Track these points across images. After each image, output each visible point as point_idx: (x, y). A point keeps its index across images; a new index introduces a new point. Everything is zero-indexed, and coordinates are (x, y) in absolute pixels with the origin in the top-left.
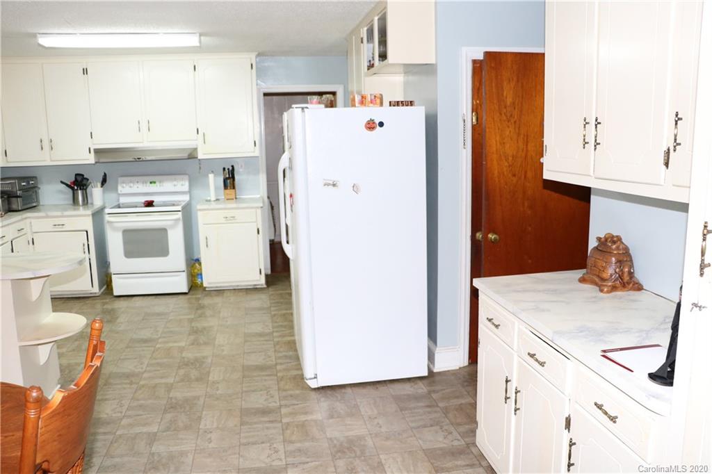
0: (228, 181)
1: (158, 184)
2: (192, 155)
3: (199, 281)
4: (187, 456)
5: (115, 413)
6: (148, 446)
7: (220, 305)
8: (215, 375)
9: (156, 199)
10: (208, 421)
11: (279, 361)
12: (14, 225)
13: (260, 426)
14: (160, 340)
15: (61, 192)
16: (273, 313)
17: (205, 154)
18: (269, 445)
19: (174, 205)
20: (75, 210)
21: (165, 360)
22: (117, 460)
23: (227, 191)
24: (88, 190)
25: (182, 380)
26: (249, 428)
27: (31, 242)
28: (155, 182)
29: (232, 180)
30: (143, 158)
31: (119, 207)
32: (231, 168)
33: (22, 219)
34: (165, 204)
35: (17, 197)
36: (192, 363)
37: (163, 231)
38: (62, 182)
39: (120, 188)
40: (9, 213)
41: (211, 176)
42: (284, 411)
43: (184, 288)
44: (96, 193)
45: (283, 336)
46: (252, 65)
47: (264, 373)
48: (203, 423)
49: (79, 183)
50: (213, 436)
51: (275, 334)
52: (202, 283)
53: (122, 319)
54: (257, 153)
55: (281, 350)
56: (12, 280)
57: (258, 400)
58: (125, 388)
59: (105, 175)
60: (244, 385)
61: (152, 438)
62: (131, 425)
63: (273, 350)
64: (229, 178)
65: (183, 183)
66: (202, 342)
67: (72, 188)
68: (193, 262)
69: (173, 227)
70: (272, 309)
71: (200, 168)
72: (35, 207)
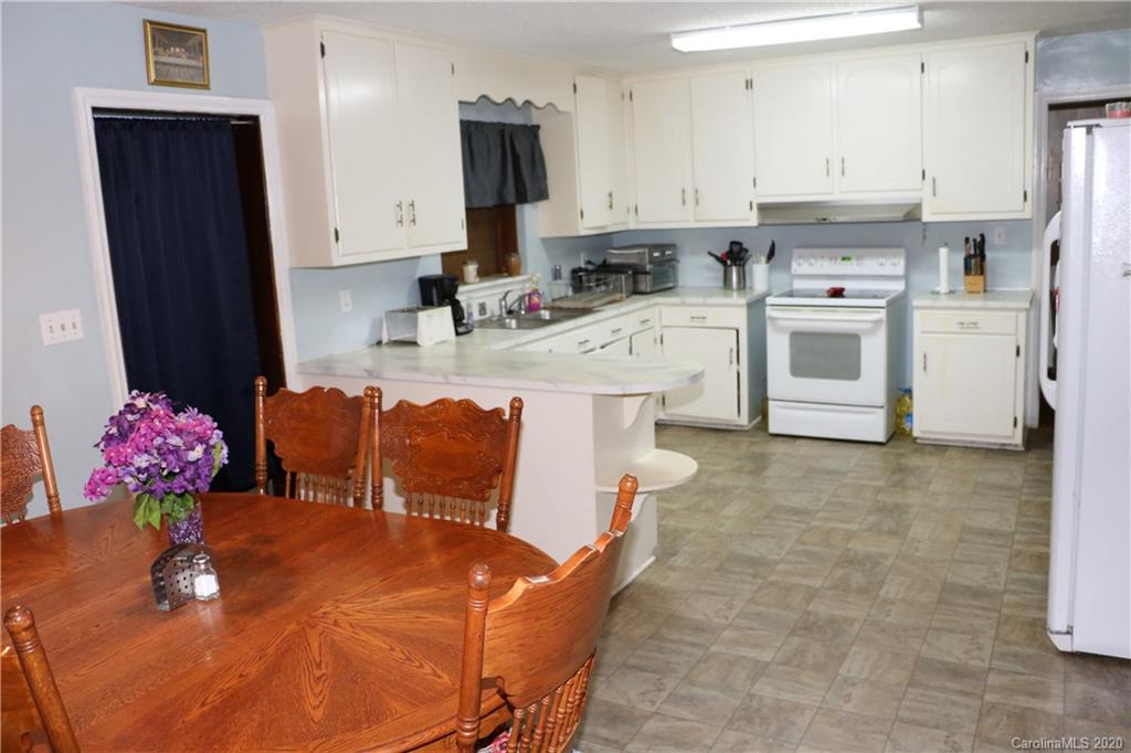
0: (973, 261)
1: (854, 261)
2: (912, 215)
3: (907, 426)
4: (803, 714)
5: (719, 617)
6: (749, 682)
7: (933, 471)
8: (890, 590)
9: (848, 285)
10: (854, 666)
11: (1012, 587)
12: (636, 314)
13: (941, 695)
14: (819, 515)
15: (707, 267)
16: (1023, 498)
17: (934, 214)
18: (946, 734)
19: (875, 297)
20: (726, 296)
21: (817, 549)
22: (697, 690)
23: (971, 278)
24: (747, 267)
25: (835, 587)
26: (922, 695)
27: (659, 341)
28: (849, 259)
29: (979, 259)
30: (831, 219)
31: (791, 294)
32: (979, 239)
33: (649, 306)
34: (862, 295)
35: (646, 273)
36: (859, 562)
37: (853, 339)
38: (710, 254)
39: (794, 265)
40: (634, 297)
41: (943, 252)
42: (993, 679)
43: (880, 435)
44: (759, 271)
45: (1033, 543)
46: (1027, 54)
47: (976, 603)
48: (846, 665)
49: (734, 256)
50: (857, 692)
51: (1017, 537)
52: (911, 429)
53: (773, 471)
54: (1027, 215)
55: (1022, 567)
56: (594, 395)
57: (953, 649)
58: (743, 581)
59: (773, 246)
60: (936, 616)
61: (760, 670)
62: (736, 642)
63: (1007, 564)
64: (975, 256)
65: (896, 261)
66: (886, 529)
67: (724, 263)
68: (902, 393)
69: (870, 332)
70: (1025, 490)
71: (925, 237)
72: (671, 288)
